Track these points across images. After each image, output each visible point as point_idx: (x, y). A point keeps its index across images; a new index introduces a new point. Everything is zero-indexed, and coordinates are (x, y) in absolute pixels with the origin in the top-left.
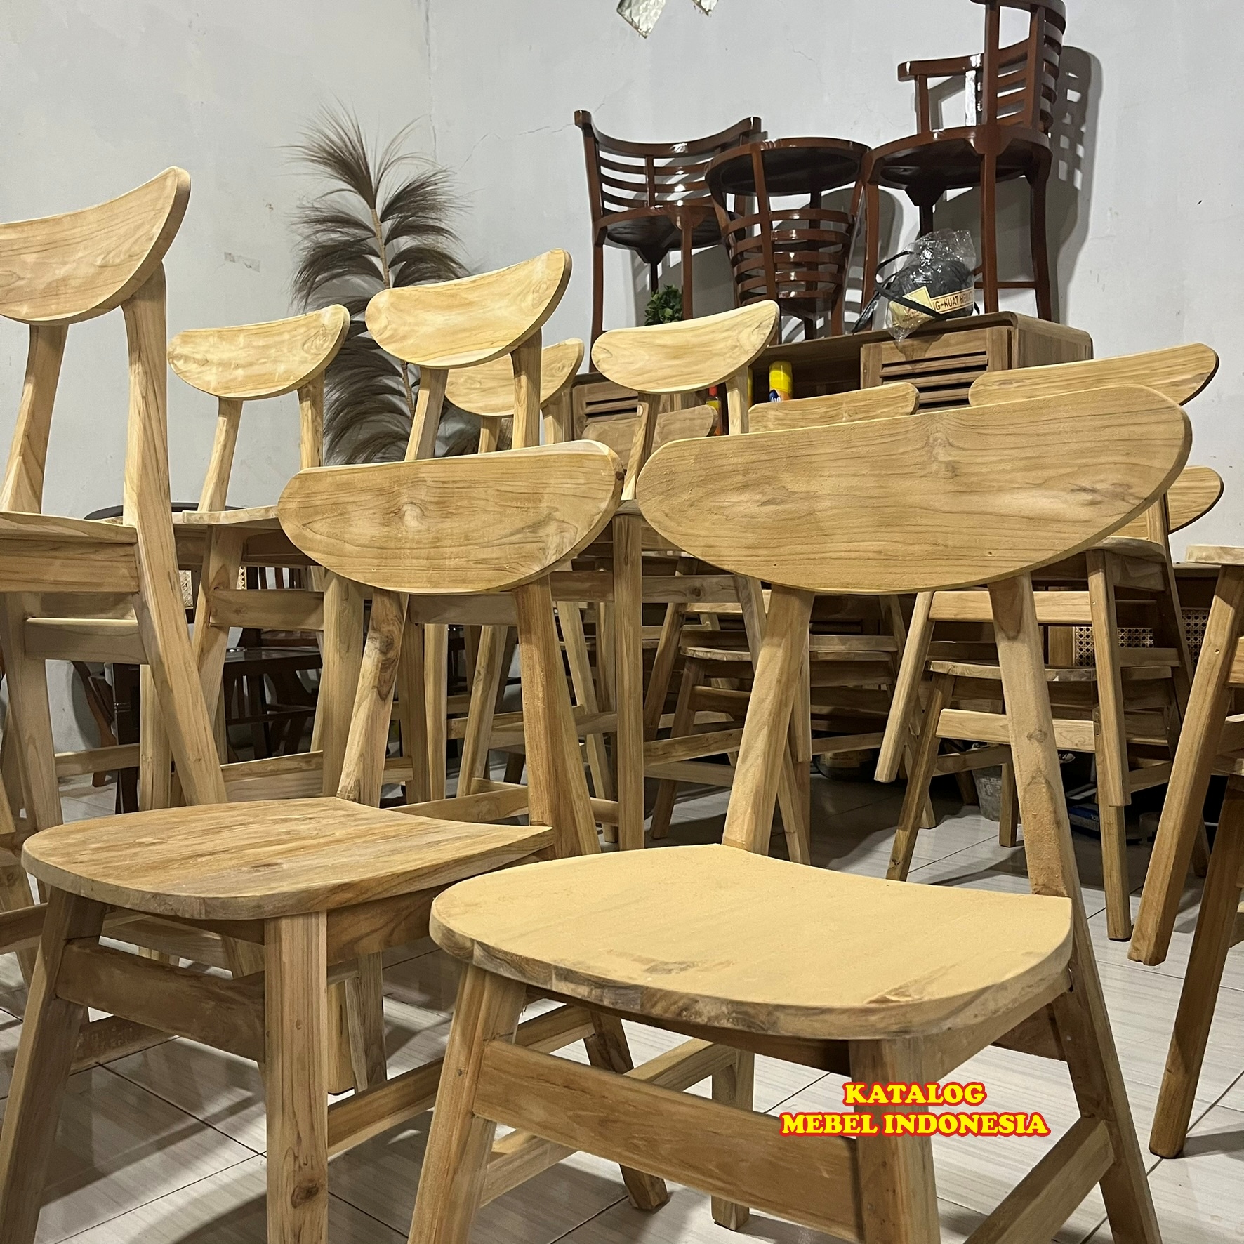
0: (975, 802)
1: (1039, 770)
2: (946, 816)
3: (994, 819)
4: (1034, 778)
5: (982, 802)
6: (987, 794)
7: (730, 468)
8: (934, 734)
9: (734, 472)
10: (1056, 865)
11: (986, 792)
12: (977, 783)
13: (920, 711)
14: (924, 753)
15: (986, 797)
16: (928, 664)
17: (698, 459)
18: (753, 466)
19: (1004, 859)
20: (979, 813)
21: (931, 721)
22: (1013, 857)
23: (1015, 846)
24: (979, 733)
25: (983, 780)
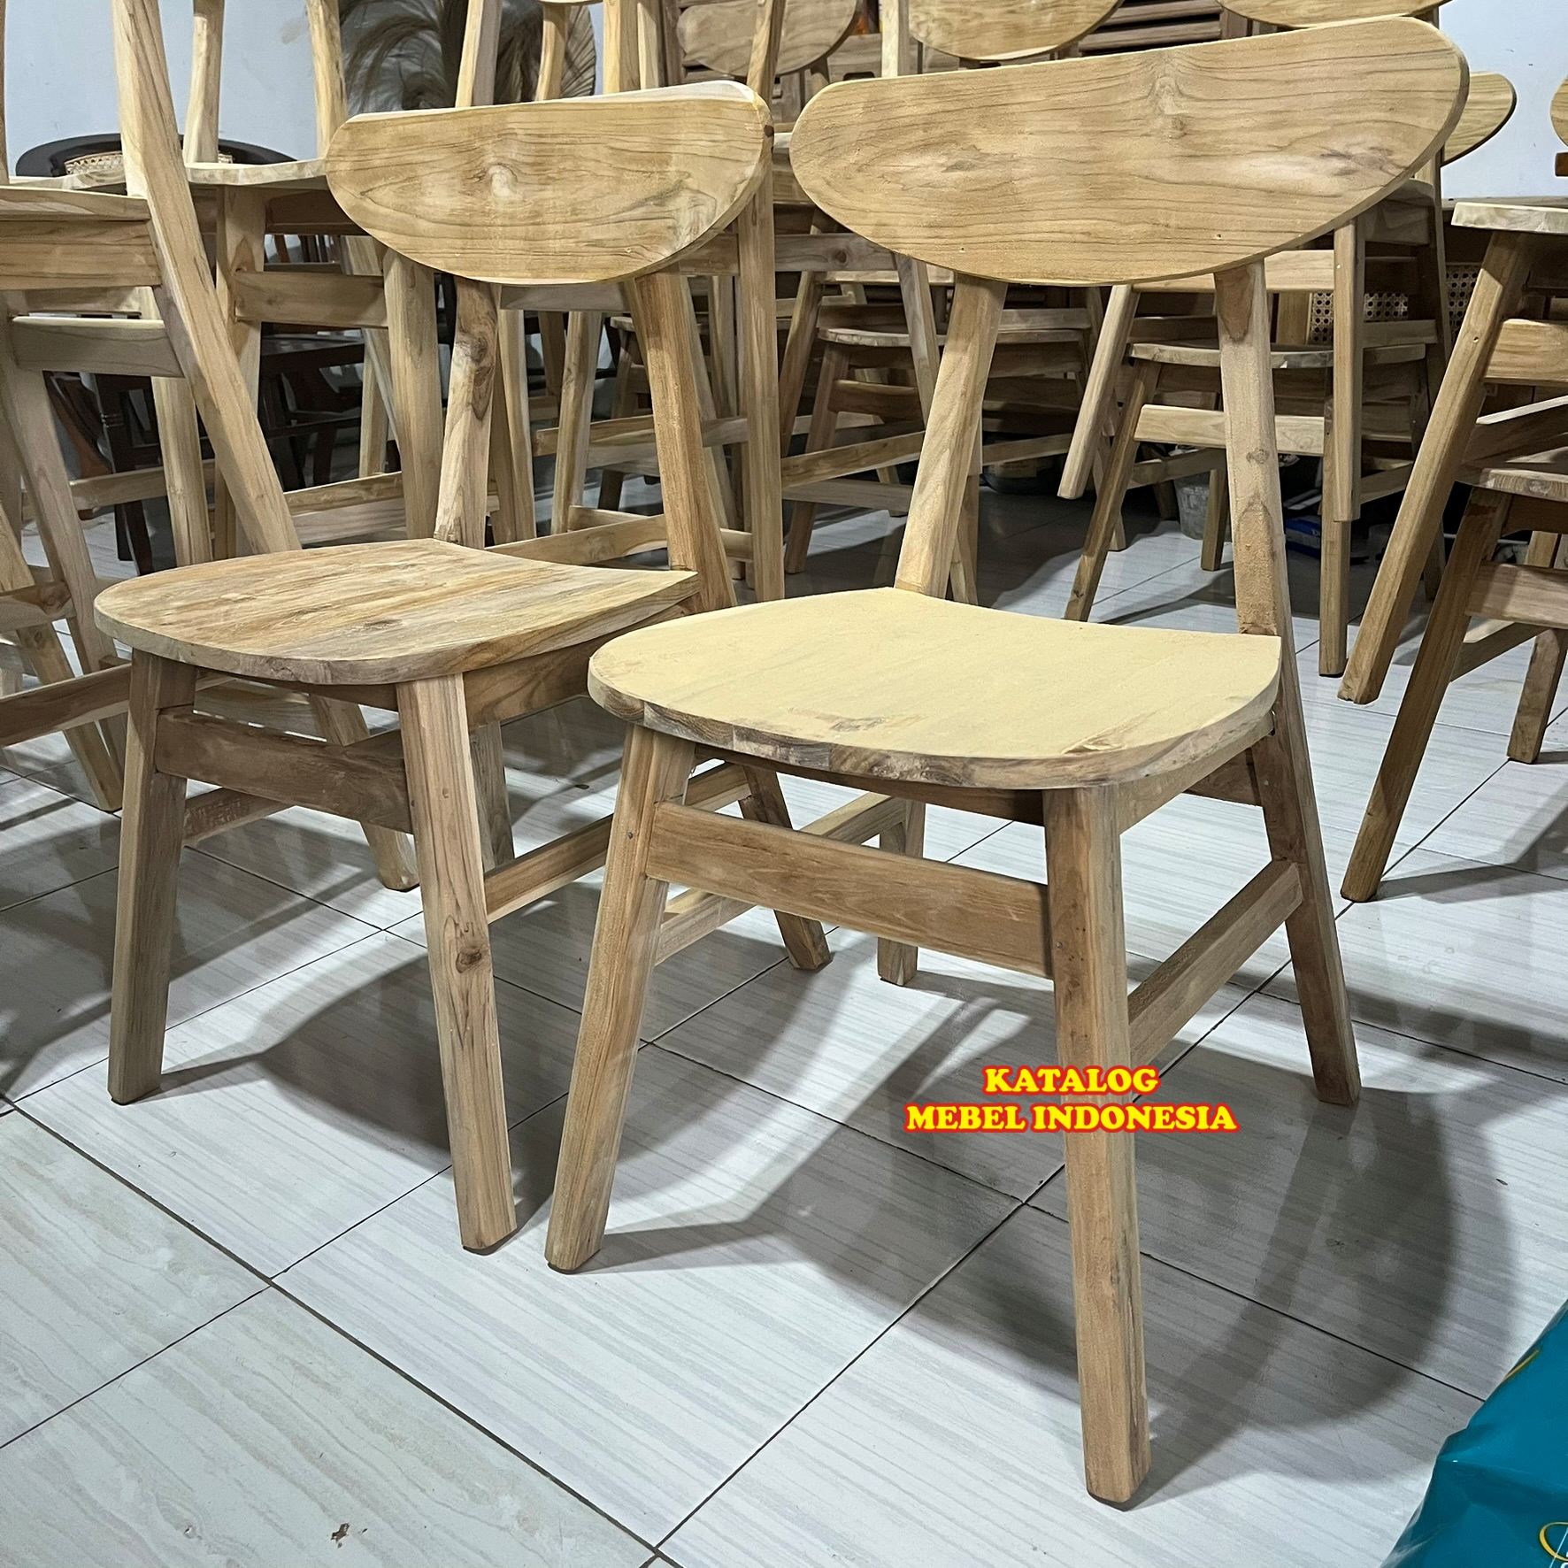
0: (1175, 517)
1: (1257, 495)
2: (1139, 535)
3: (1197, 536)
4: (1250, 504)
5: (1183, 517)
6: (1190, 507)
7: (907, 120)
8: (1132, 438)
9: (912, 126)
10: (1266, 601)
11: (1189, 504)
12: (1179, 494)
13: (1117, 407)
14: (1118, 460)
15: (1188, 511)
16: (1129, 347)
17: (868, 108)
18: (938, 118)
19: (1203, 585)
20: (1177, 530)
21: (1130, 419)
22: (1216, 582)
23: (1219, 569)
24: (1186, 434)
25: (1187, 489)
